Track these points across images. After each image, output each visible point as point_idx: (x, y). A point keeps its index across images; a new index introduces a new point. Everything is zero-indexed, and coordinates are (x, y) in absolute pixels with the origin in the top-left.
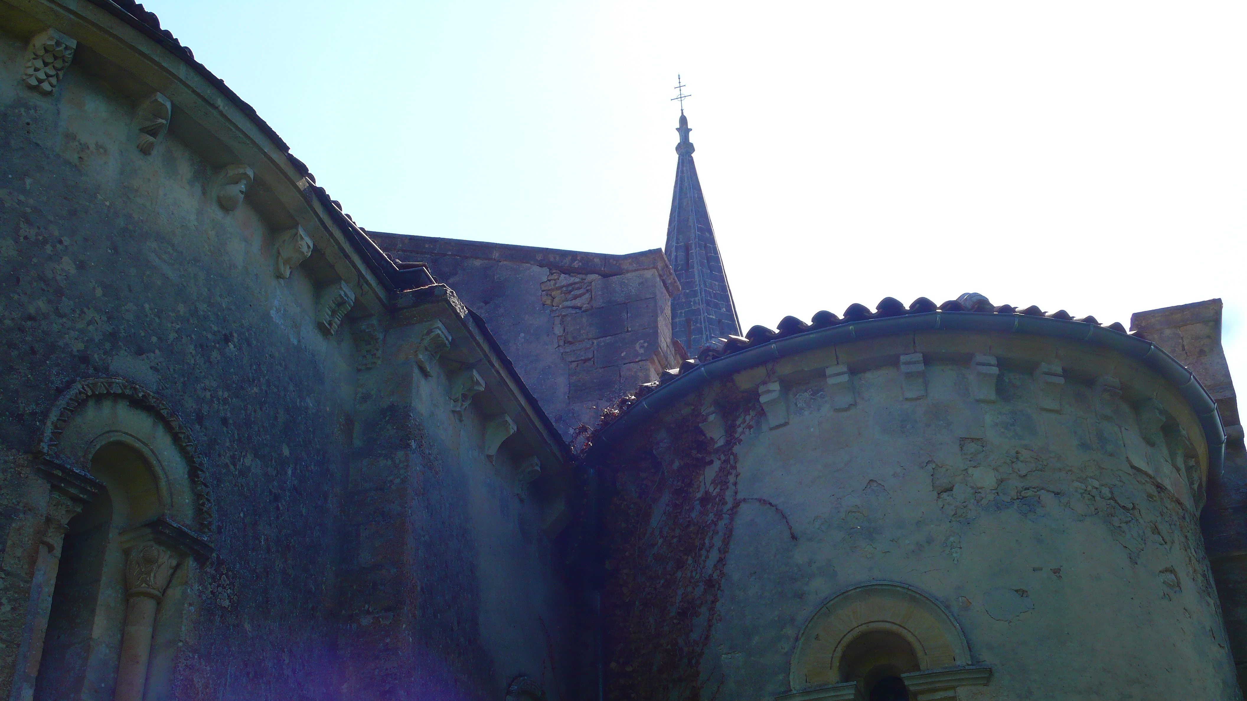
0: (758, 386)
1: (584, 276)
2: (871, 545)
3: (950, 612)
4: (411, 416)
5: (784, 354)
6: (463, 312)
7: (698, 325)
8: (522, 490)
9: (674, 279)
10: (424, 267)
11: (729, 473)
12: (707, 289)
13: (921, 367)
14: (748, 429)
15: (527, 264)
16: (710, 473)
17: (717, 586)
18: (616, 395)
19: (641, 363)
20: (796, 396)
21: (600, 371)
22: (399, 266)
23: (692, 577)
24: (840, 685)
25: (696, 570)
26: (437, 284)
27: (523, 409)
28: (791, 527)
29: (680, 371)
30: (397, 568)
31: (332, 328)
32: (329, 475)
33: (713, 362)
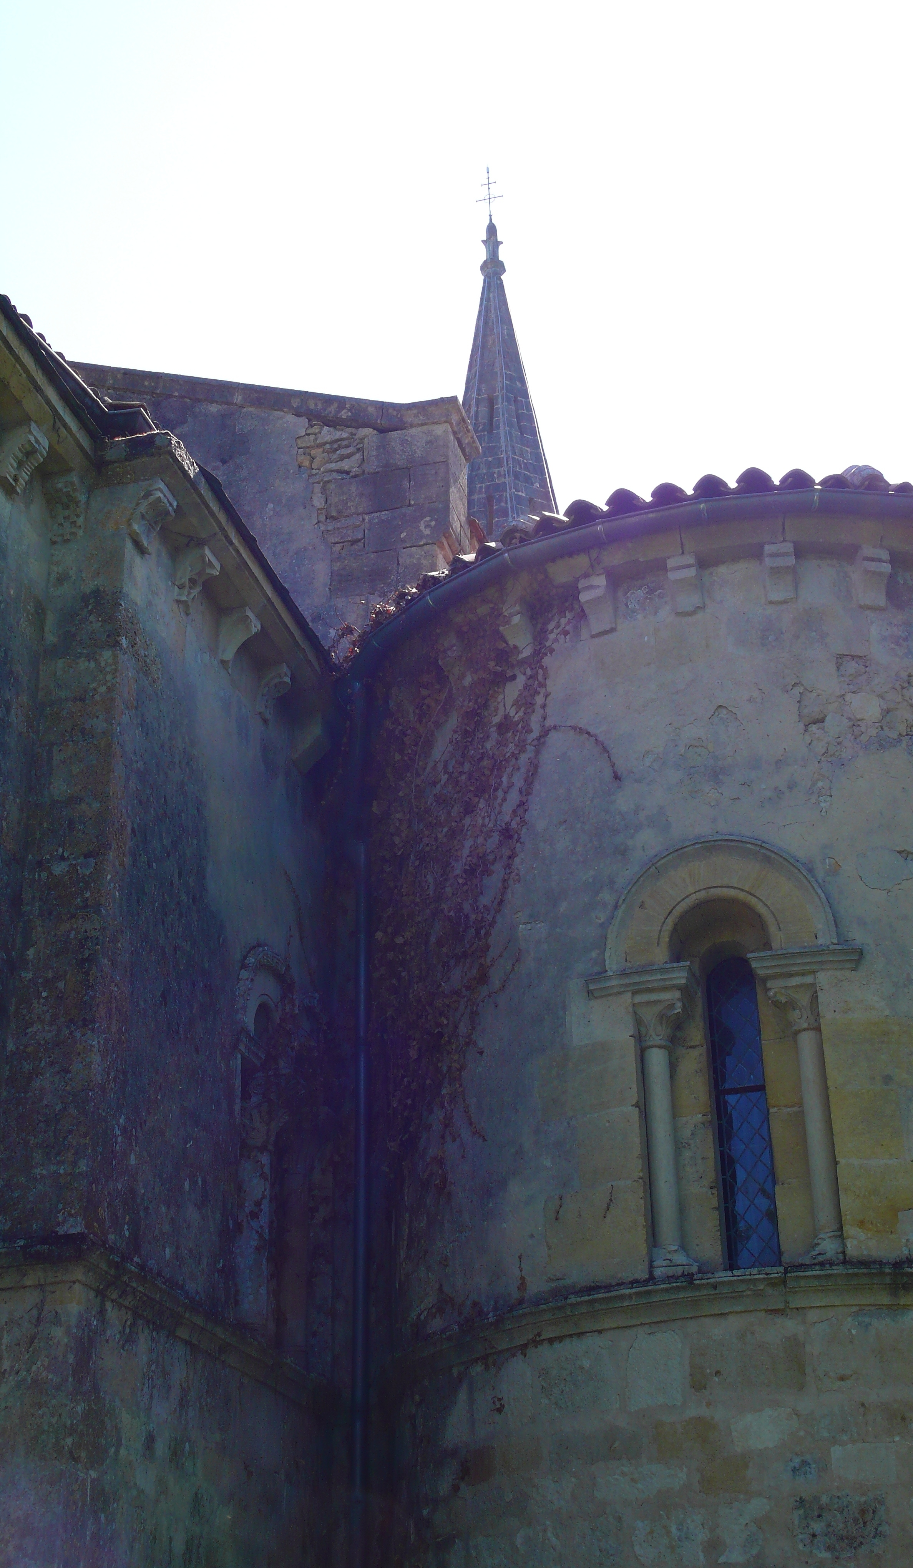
0: (577, 580)
1: (353, 430)
2: (717, 789)
3: (813, 876)
4: (121, 605)
5: (615, 538)
6: (192, 470)
7: (503, 504)
8: (266, 707)
9: (472, 438)
10: (141, 409)
11: (537, 692)
12: (517, 457)
13: (791, 561)
14: (563, 636)
15: (279, 412)
16: (512, 691)
17: (516, 836)
18: (392, 588)
19: (426, 548)
20: (627, 593)
21: (372, 556)
22: (109, 406)
23: (483, 825)
24: (669, 966)
25: (489, 816)
26: (158, 431)
27: (269, 600)
28: (614, 764)
29: (476, 558)
30: (101, 802)
31: (18, 485)
32: (12, 679)
33: (519, 547)
